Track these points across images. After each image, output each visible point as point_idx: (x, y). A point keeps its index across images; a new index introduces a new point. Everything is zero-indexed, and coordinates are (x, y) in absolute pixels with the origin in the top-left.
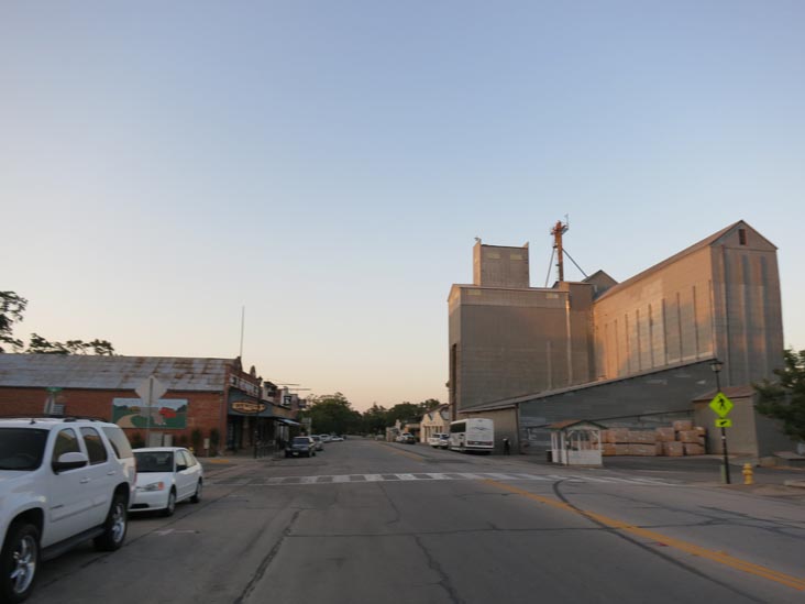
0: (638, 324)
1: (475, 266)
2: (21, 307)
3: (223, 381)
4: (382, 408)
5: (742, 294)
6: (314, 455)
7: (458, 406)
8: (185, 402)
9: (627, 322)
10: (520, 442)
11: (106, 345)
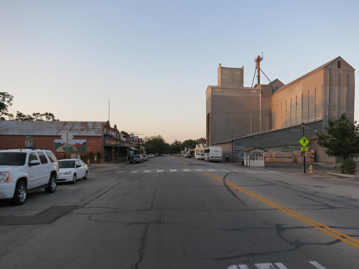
0: (291, 104)
1: (218, 77)
2: (11, 99)
3: (101, 132)
4: (179, 142)
5: (337, 91)
6: (142, 162)
7: (210, 141)
8: (85, 141)
9: (286, 104)
10: (233, 157)
11: (51, 115)
